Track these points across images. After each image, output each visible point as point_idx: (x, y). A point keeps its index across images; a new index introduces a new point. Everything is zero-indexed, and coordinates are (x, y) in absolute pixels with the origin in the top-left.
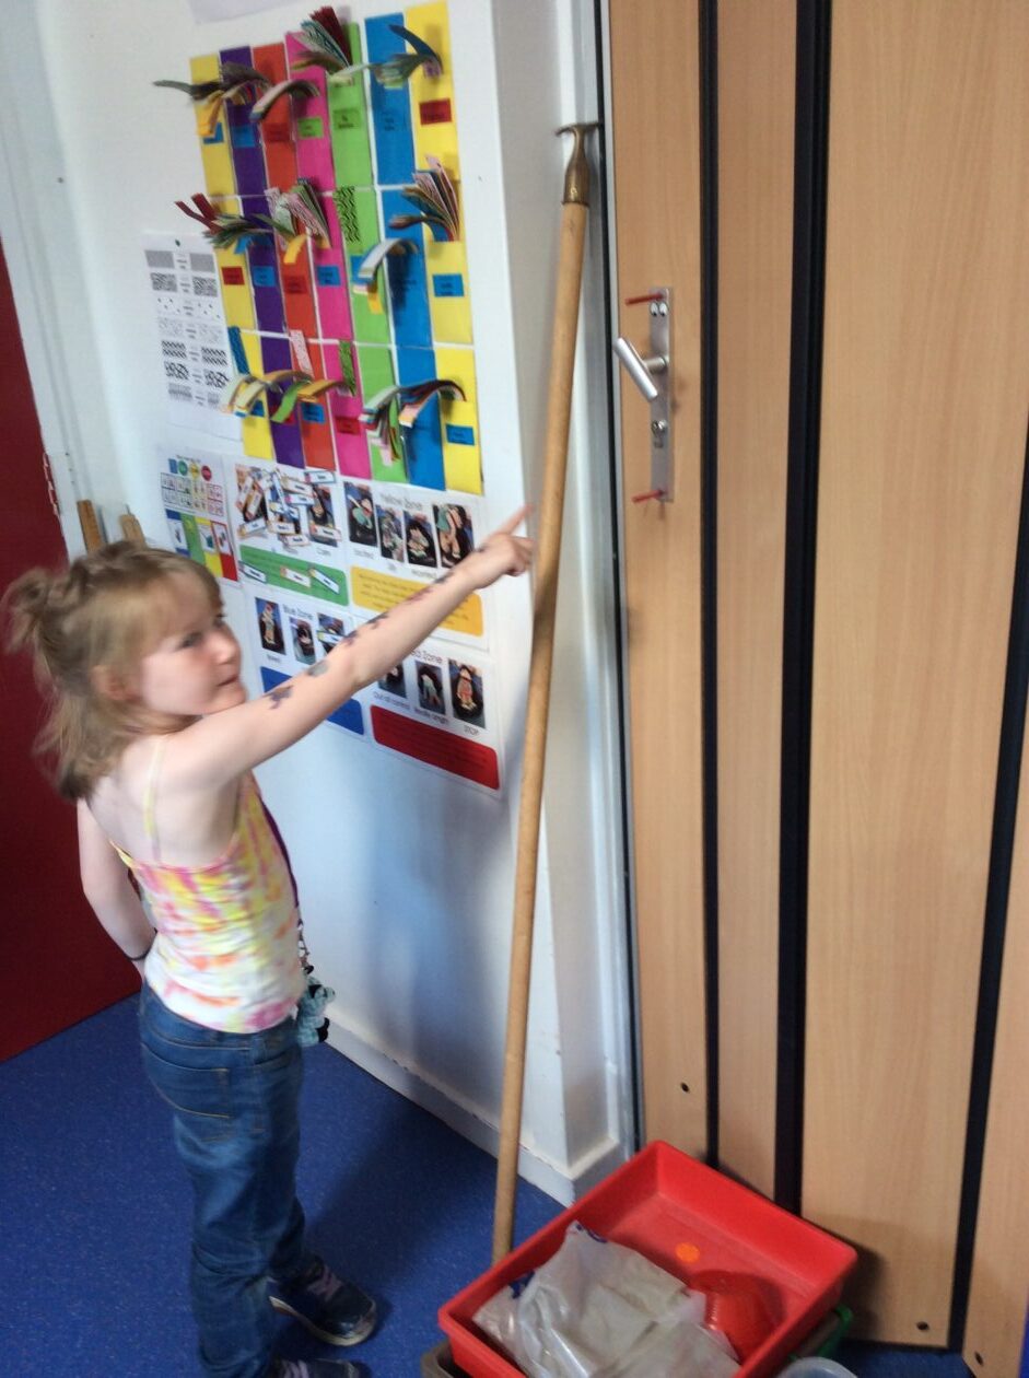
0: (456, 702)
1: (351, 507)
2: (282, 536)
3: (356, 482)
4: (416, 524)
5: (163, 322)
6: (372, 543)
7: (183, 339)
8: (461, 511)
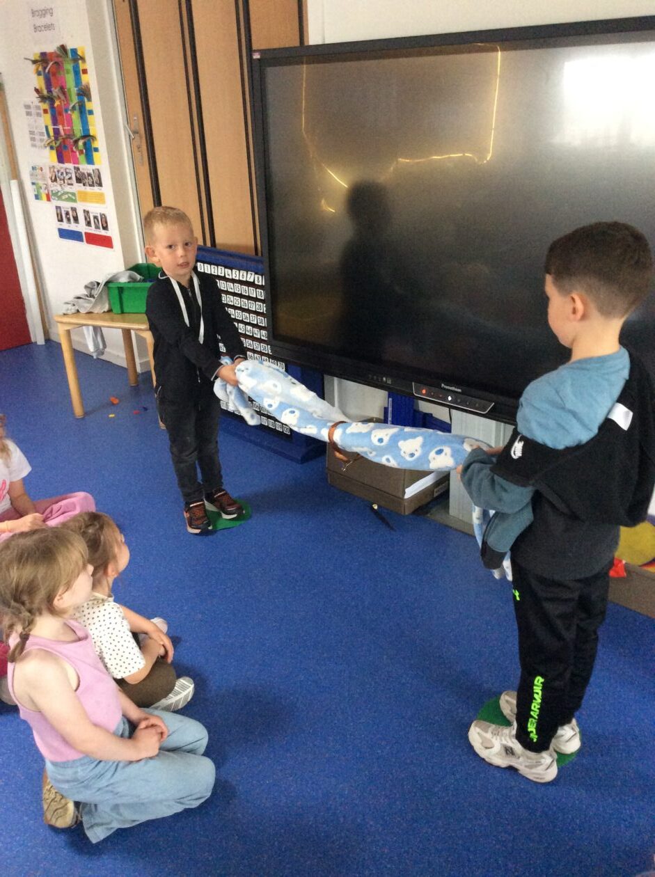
0: (102, 225)
1: (76, 173)
2: (61, 185)
3: (76, 166)
4: (89, 175)
5: (29, 125)
6: (80, 182)
7: (34, 130)
8: (98, 170)
